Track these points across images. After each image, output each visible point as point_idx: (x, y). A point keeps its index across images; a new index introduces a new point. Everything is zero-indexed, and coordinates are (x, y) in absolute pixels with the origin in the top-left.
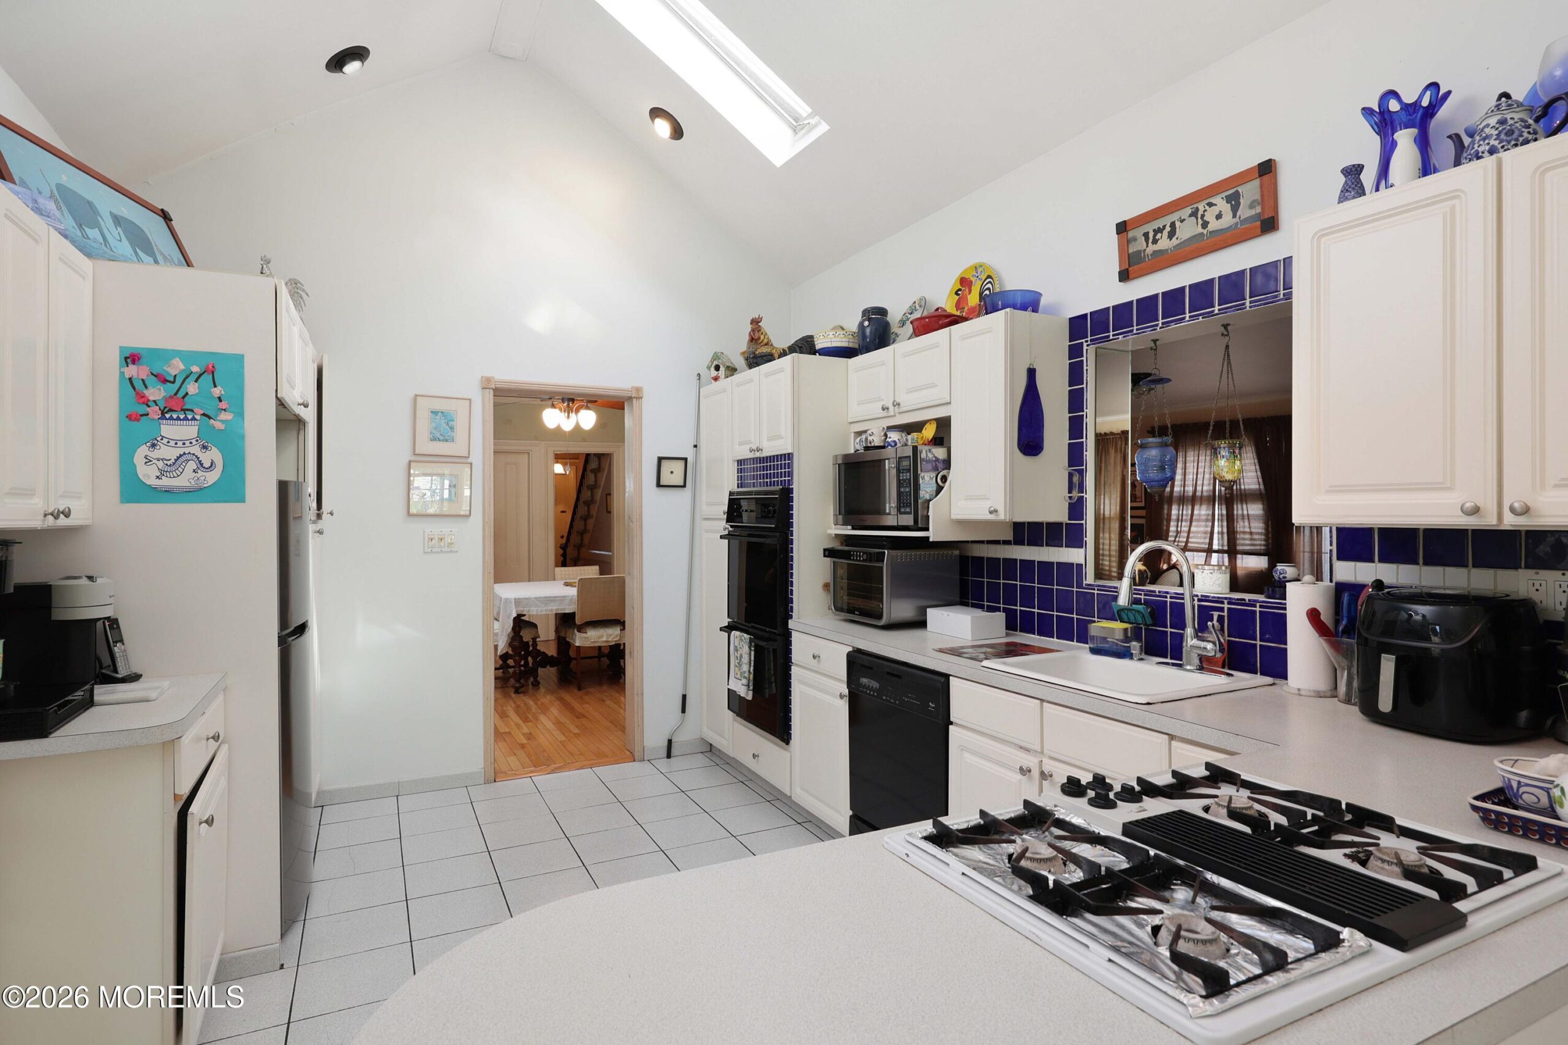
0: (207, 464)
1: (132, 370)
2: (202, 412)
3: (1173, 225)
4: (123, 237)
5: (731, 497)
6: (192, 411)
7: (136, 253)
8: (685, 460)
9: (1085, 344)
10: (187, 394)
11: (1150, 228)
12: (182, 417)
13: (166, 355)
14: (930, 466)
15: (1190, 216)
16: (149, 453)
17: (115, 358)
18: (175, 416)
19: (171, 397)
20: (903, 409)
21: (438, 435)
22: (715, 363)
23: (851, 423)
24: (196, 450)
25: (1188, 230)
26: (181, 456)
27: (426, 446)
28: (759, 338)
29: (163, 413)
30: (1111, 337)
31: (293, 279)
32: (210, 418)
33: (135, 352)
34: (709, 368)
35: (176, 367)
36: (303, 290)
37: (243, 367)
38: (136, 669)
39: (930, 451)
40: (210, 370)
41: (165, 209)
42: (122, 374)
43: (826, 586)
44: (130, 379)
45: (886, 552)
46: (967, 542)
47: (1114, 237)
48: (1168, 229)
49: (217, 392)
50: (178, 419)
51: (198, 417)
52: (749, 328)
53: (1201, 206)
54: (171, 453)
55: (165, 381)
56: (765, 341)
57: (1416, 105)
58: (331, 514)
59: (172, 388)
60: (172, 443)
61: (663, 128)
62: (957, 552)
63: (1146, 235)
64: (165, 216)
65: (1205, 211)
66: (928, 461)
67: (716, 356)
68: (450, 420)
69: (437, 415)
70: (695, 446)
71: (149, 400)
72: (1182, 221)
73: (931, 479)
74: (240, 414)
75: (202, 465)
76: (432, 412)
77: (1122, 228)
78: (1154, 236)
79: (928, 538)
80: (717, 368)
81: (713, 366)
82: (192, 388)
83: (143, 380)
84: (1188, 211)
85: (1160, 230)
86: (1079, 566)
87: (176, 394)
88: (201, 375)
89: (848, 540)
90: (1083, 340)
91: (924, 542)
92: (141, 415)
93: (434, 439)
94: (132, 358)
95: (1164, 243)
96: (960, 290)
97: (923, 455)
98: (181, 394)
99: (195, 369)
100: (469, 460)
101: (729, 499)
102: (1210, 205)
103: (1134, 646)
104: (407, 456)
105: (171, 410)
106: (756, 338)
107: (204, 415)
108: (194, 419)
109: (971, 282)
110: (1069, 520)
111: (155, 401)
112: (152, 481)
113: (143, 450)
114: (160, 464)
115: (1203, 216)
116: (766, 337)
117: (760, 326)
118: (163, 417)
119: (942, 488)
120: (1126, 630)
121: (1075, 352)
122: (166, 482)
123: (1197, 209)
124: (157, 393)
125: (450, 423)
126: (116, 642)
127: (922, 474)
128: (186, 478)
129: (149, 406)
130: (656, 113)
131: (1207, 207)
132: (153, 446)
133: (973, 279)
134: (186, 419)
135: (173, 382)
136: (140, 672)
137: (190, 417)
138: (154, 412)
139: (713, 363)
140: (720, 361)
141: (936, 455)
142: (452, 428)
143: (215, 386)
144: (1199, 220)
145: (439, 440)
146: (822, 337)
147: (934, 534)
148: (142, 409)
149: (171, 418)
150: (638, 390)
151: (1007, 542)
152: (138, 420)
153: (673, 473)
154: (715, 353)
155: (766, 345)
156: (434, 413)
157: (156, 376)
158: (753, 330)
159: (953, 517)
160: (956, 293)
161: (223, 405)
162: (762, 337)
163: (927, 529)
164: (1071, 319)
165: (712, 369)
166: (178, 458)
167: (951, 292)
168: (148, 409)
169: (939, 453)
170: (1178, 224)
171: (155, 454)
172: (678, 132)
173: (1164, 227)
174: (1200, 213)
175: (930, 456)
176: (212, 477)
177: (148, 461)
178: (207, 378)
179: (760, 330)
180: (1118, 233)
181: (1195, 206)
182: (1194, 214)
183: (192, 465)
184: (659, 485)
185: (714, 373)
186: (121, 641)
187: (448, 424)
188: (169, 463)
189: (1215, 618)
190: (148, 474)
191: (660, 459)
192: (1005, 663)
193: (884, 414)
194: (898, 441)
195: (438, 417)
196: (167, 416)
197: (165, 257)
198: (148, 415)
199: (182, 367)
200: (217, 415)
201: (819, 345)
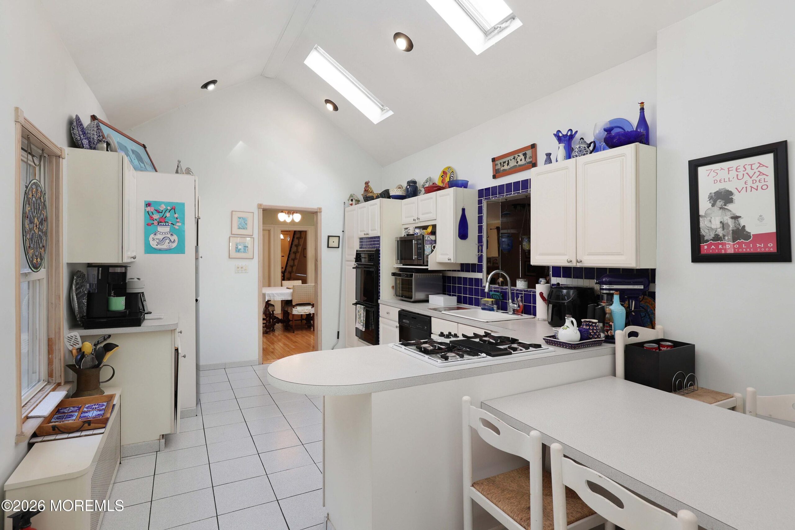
0: (172, 241)
1: (148, 209)
2: (171, 223)
3: (508, 161)
4: (136, 158)
5: (357, 252)
6: (168, 222)
7: (139, 163)
8: (339, 237)
9: (483, 200)
10: (166, 216)
11: (502, 161)
12: (164, 224)
13: (159, 203)
14: (429, 243)
15: (513, 159)
16: (154, 237)
17: (143, 205)
18: (162, 224)
19: (161, 218)
20: (420, 221)
21: (241, 227)
22: (351, 198)
23: (403, 225)
24: (169, 236)
25: (513, 163)
26: (164, 238)
27: (236, 231)
28: (368, 190)
29: (158, 223)
30: (491, 198)
31: (188, 168)
32: (174, 225)
33: (150, 202)
34: (348, 200)
35: (162, 208)
36: (191, 172)
37: (184, 207)
38: (150, 310)
39: (429, 237)
40: (174, 208)
41: (145, 144)
42: (145, 210)
43: (393, 287)
44: (148, 212)
45: (414, 274)
46: (445, 270)
47: (491, 163)
48: (507, 162)
49: (176, 216)
50: (163, 225)
51: (170, 224)
52: (364, 186)
53: (516, 156)
54: (160, 237)
55: (159, 212)
56: (371, 191)
57: (567, 135)
58: (201, 257)
59: (161, 215)
60: (161, 233)
61: (330, 107)
62: (441, 274)
63: (501, 163)
64: (144, 147)
65: (517, 158)
66: (428, 241)
67: (351, 196)
68: (246, 221)
69: (240, 219)
70: (343, 231)
71: (154, 219)
72: (511, 160)
73: (429, 247)
74: (183, 223)
75: (171, 241)
76: (238, 218)
77: (494, 160)
78: (503, 164)
79: (428, 269)
80: (352, 200)
81: (350, 199)
82: (168, 214)
83: (152, 212)
84: (512, 157)
85: (504, 162)
86: (481, 279)
87: (162, 217)
88: (170, 210)
89: (401, 269)
90: (482, 198)
91: (426, 271)
92: (152, 224)
93: (239, 228)
94: (148, 205)
95: (506, 167)
96: (443, 175)
97: (426, 239)
98: (164, 217)
99: (169, 208)
100: (253, 237)
101: (356, 253)
102: (519, 156)
103: (495, 307)
104: (229, 235)
105: (161, 222)
106: (367, 190)
107: (172, 224)
108: (168, 225)
109: (447, 173)
110: (478, 262)
111: (156, 219)
112: (155, 246)
113: (152, 236)
114: (158, 241)
115: (517, 159)
116: (371, 189)
117: (368, 185)
118: (158, 225)
119: (433, 250)
120: (492, 301)
121: (480, 202)
122: (159, 247)
123: (515, 157)
124: (156, 216)
125: (246, 222)
126: (144, 301)
127: (426, 245)
128: (165, 246)
129: (154, 221)
130: (327, 101)
131: (518, 157)
132: (155, 234)
133: (447, 172)
134: (166, 225)
135: (162, 213)
137: (167, 224)
138: (156, 223)
139: (350, 198)
140: (353, 198)
141: (431, 238)
142: (246, 224)
143: (175, 214)
144: (516, 160)
145: (241, 229)
146: (392, 191)
147: (430, 268)
148: (152, 222)
149: (161, 225)
150: (320, 209)
151: (458, 271)
152: (150, 225)
153: (334, 242)
154: (351, 194)
155: (371, 192)
156: (240, 218)
157: (156, 210)
158: (366, 187)
159: (437, 261)
160: (442, 177)
161: (178, 220)
162: (369, 190)
163: (427, 266)
164: (479, 190)
165: (350, 201)
166: (163, 238)
167: (440, 176)
168: (154, 222)
169: (432, 237)
170: (510, 161)
171: (156, 237)
172: (336, 108)
173: (506, 161)
174: (516, 158)
175: (429, 239)
176: (174, 245)
177: (154, 239)
178: (173, 211)
179: (369, 187)
180: (492, 162)
181: (514, 156)
182: (514, 158)
183: (168, 241)
184: (328, 247)
185: (351, 202)
187: (245, 222)
188: (160, 240)
189: (520, 297)
190: (153, 244)
191: (329, 237)
192: (449, 312)
193: (414, 222)
194: (418, 233)
195: (241, 220)
196: (160, 224)
197: (146, 163)
198: (153, 224)
199: (165, 207)
200: (176, 224)
201: (392, 194)
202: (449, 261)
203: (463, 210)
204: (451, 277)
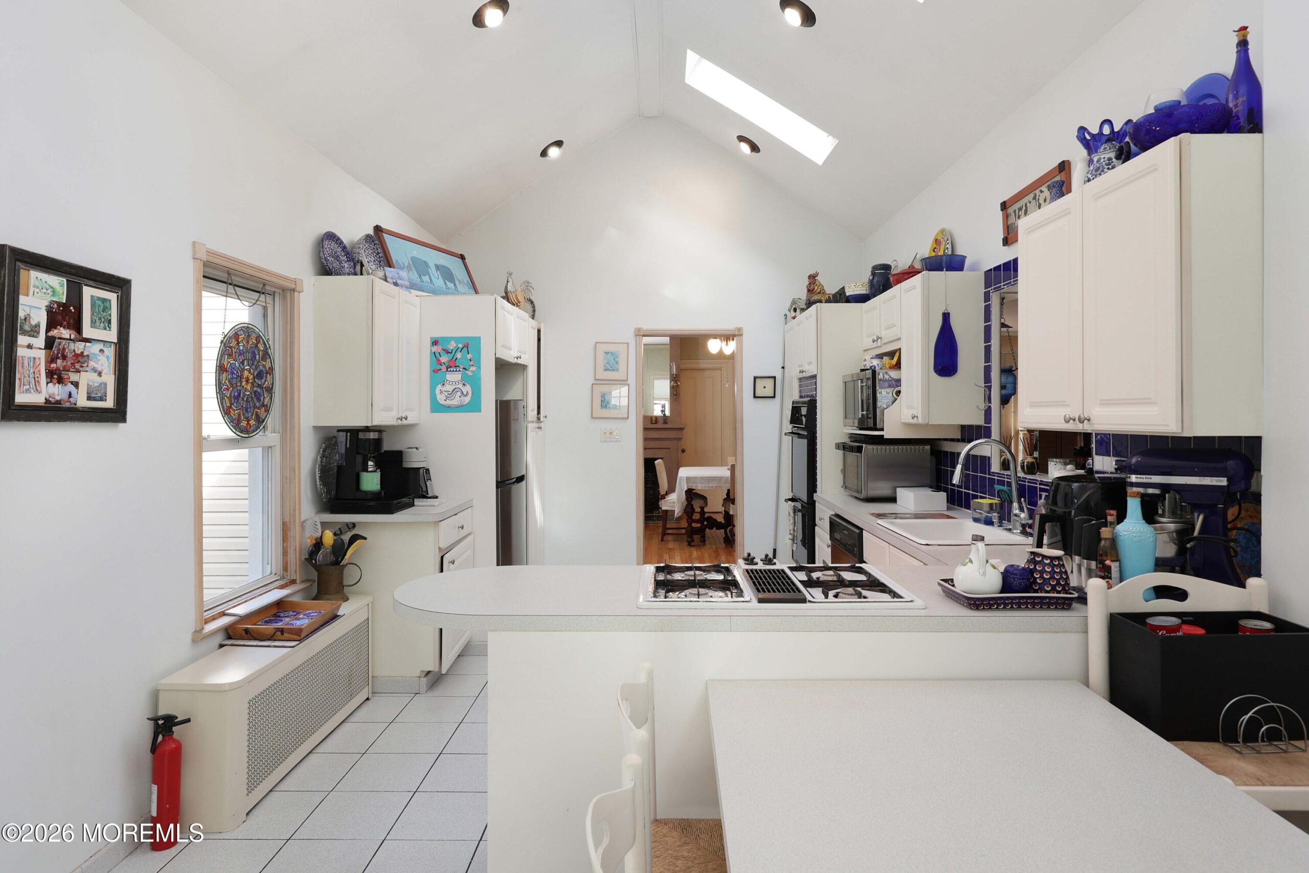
0: (465, 393)
1: (435, 349)
2: (463, 367)
3: (1026, 204)
4: (440, 276)
5: (794, 405)
6: (459, 366)
7: (445, 283)
8: (774, 378)
9: (991, 291)
10: (457, 358)
11: (1016, 206)
12: (455, 370)
13: (447, 340)
14: (886, 384)
15: (1033, 199)
16: (442, 389)
17: (429, 343)
18: (452, 370)
19: (450, 360)
20: (884, 341)
21: (609, 367)
22: (794, 306)
23: (865, 351)
24: (460, 386)
25: (1032, 209)
26: (454, 389)
27: (602, 375)
28: (814, 289)
29: (447, 369)
30: (1002, 287)
31: (526, 281)
32: (466, 370)
33: (436, 339)
34: (789, 310)
35: (452, 346)
36: (531, 287)
37: (480, 343)
38: (436, 494)
39: (886, 373)
40: (466, 346)
41: (463, 253)
42: (431, 350)
43: (842, 470)
44: (434, 353)
45: (864, 446)
47: (1000, 214)
48: (1024, 208)
49: (469, 356)
50: (453, 371)
51: (461, 370)
52: (807, 282)
53: (1037, 192)
54: (449, 388)
55: (448, 352)
56: (818, 290)
57: (1101, 133)
58: (546, 417)
59: (451, 356)
60: (451, 383)
61: (746, 148)
62: (928, 447)
63: (1015, 211)
64: (462, 257)
65: (1039, 196)
66: (884, 381)
67: (794, 302)
68: (616, 358)
69: (608, 354)
70: (783, 368)
71: (441, 363)
72: (1030, 202)
73: (888, 393)
74: (479, 367)
75: (463, 393)
76: (605, 353)
77: (1004, 206)
78: (1019, 213)
79: (883, 436)
80: (795, 310)
81: (792, 309)
82: (459, 355)
83: (439, 353)
84: (1032, 195)
85: (1020, 209)
86: (989, 457)
87: (452, 359)
88: (462, 349)
89: (853, 437)
90: (990, 289)
91: (880, 440)
92: (439, 370)
93: (606, 370)
94: (435, 343)
95: (1022, 218)
96: (935, 248)
97: (881, 376)
98: (454, 359)
99: (460, 346)
100: (628, 382)
101: (793, 407)
102: (1042, 191)
103: (995, 516)
104: (592, 381)
105: (450, 367)
106: (812, 289)
107: (464, 368)
108: (460, 371)
109: (941, 242)
110: (985, 423)
111: (444, 363)
112: (443, 402)
113: (439, 387)
114: (446, 393)
115: (1038, 199)
116: (820, 287)
117: (815, 280)
118: (447, 371)
119: (896, 399)
120: (991, 505)
121: (987, 297)
122: (448, 402)
123: (1036, 194)
124: (445, 359)
125: (616, 359)
126: (428, 480)
127: (880, 390)
128: (456, 401)
129: (441, 365)
130: (741, 138)
131: (1040, 193)
132: (443, 384)
133: (942, 240)
134: (456, 371)
135: (451, 353)
136: (437, 495)
137: (458, 370)
138: (444, 368)
139: (792, 307)
140: (796, 305)
141: (892, 376)
142: (617, 363)
143: (468, 354)
144: (1037, 202)
145: (610, 370)
146: (848, 288)
147: (888, 434)
148: (439, 367)
149: (450, 371)
150: (740, 329)
151: (958, 440)
152: (437, 372)
153: (765, 388)
154: (793, 299)
155: (819, 293)
156: (607, 353)
157: (444, 350)
158: (810, 284)
159: (903, 421)
160: (934, 251)
161: (471, 363)
162: (816, 288)
163: (882, 430)
164: (985, 272)
165: (792, 311)
166: (453, 390)
167: (931, 249)
168: (441, 367)
169: (894, 374)
170: (1028, 204)
171: (444, 389)
172: (755, 148)
173: (1022, 206)
174: (1037, 197)
175: (887, 377)
176: (467, 399)
177: (441, 392)
178: (465, 349)
179: (815, 283)
180: (1002, 210)
181: (1035, 192)
182: (1034, 198)
183: (459, 394)
184: (755, 397)
185: (793, 314)
186: (430, 479)
187: (614, 360)
188: (449, 393)
189: (1043, 497)
190: (441, 399)
191: (755, 378)
192: (891, 523)
193: (875, 345)
194: (876, 366)
195: (609, 356)
196: (449, 370)
197: (459, 280)
198: (441, 370)
199: (455, 345)
200: (469, 368)
201: (849, 293)
202: (915, 421)
203: (946, 317)
204: (947, 452)
